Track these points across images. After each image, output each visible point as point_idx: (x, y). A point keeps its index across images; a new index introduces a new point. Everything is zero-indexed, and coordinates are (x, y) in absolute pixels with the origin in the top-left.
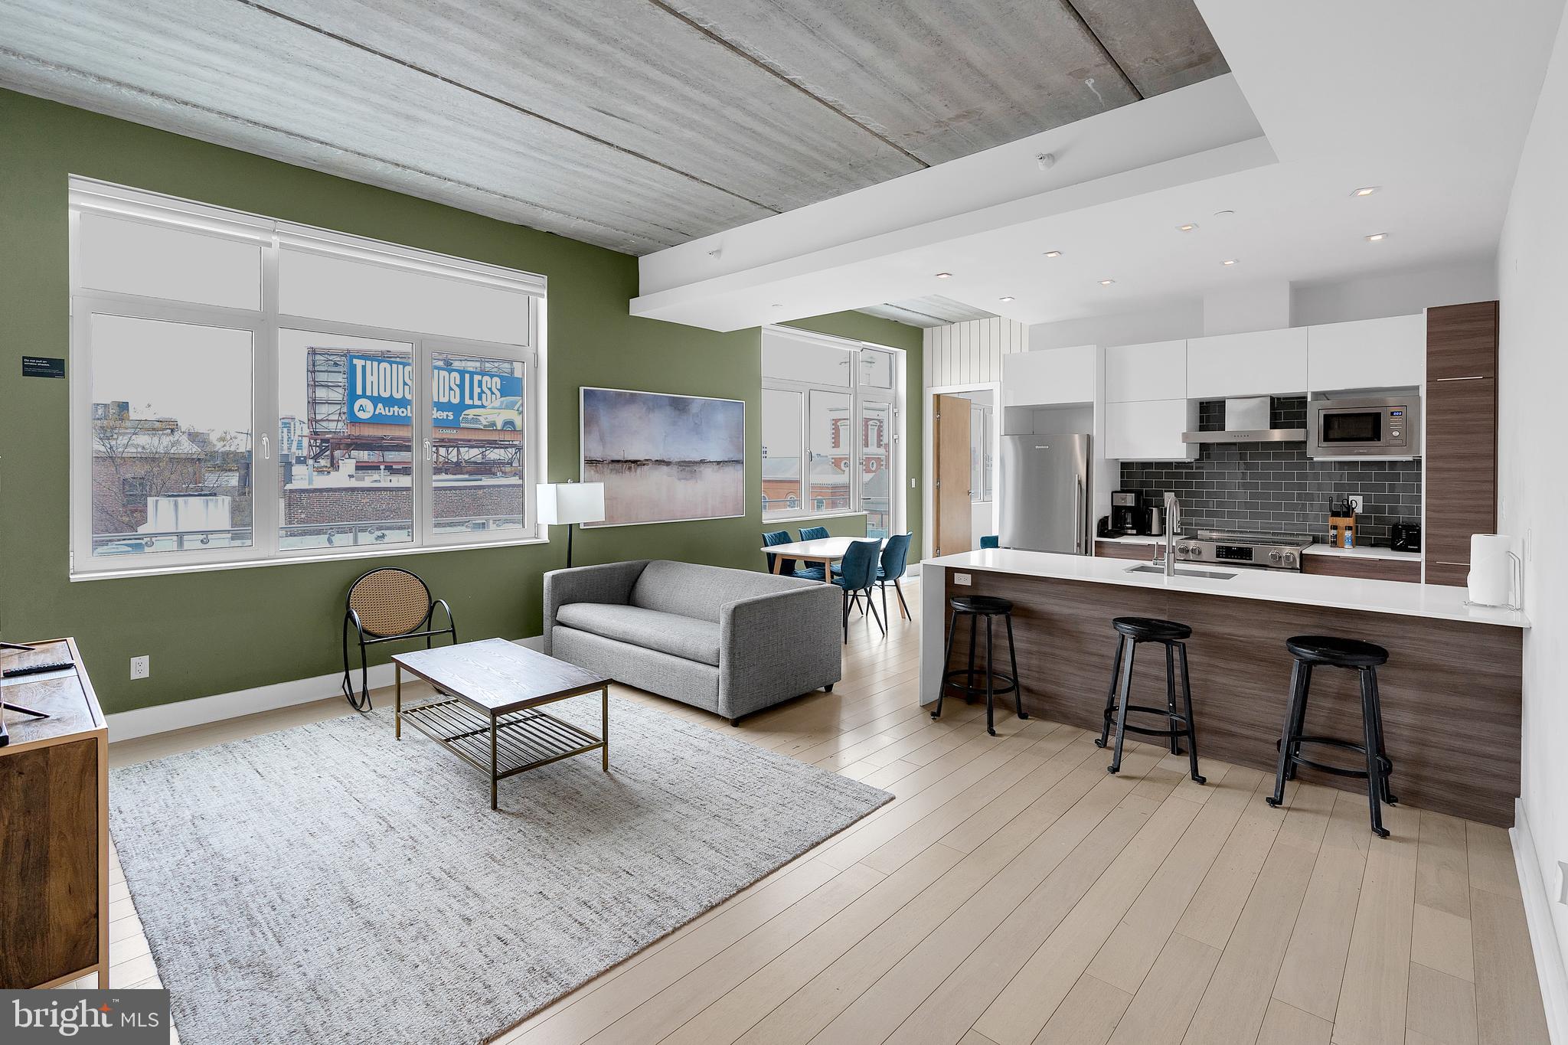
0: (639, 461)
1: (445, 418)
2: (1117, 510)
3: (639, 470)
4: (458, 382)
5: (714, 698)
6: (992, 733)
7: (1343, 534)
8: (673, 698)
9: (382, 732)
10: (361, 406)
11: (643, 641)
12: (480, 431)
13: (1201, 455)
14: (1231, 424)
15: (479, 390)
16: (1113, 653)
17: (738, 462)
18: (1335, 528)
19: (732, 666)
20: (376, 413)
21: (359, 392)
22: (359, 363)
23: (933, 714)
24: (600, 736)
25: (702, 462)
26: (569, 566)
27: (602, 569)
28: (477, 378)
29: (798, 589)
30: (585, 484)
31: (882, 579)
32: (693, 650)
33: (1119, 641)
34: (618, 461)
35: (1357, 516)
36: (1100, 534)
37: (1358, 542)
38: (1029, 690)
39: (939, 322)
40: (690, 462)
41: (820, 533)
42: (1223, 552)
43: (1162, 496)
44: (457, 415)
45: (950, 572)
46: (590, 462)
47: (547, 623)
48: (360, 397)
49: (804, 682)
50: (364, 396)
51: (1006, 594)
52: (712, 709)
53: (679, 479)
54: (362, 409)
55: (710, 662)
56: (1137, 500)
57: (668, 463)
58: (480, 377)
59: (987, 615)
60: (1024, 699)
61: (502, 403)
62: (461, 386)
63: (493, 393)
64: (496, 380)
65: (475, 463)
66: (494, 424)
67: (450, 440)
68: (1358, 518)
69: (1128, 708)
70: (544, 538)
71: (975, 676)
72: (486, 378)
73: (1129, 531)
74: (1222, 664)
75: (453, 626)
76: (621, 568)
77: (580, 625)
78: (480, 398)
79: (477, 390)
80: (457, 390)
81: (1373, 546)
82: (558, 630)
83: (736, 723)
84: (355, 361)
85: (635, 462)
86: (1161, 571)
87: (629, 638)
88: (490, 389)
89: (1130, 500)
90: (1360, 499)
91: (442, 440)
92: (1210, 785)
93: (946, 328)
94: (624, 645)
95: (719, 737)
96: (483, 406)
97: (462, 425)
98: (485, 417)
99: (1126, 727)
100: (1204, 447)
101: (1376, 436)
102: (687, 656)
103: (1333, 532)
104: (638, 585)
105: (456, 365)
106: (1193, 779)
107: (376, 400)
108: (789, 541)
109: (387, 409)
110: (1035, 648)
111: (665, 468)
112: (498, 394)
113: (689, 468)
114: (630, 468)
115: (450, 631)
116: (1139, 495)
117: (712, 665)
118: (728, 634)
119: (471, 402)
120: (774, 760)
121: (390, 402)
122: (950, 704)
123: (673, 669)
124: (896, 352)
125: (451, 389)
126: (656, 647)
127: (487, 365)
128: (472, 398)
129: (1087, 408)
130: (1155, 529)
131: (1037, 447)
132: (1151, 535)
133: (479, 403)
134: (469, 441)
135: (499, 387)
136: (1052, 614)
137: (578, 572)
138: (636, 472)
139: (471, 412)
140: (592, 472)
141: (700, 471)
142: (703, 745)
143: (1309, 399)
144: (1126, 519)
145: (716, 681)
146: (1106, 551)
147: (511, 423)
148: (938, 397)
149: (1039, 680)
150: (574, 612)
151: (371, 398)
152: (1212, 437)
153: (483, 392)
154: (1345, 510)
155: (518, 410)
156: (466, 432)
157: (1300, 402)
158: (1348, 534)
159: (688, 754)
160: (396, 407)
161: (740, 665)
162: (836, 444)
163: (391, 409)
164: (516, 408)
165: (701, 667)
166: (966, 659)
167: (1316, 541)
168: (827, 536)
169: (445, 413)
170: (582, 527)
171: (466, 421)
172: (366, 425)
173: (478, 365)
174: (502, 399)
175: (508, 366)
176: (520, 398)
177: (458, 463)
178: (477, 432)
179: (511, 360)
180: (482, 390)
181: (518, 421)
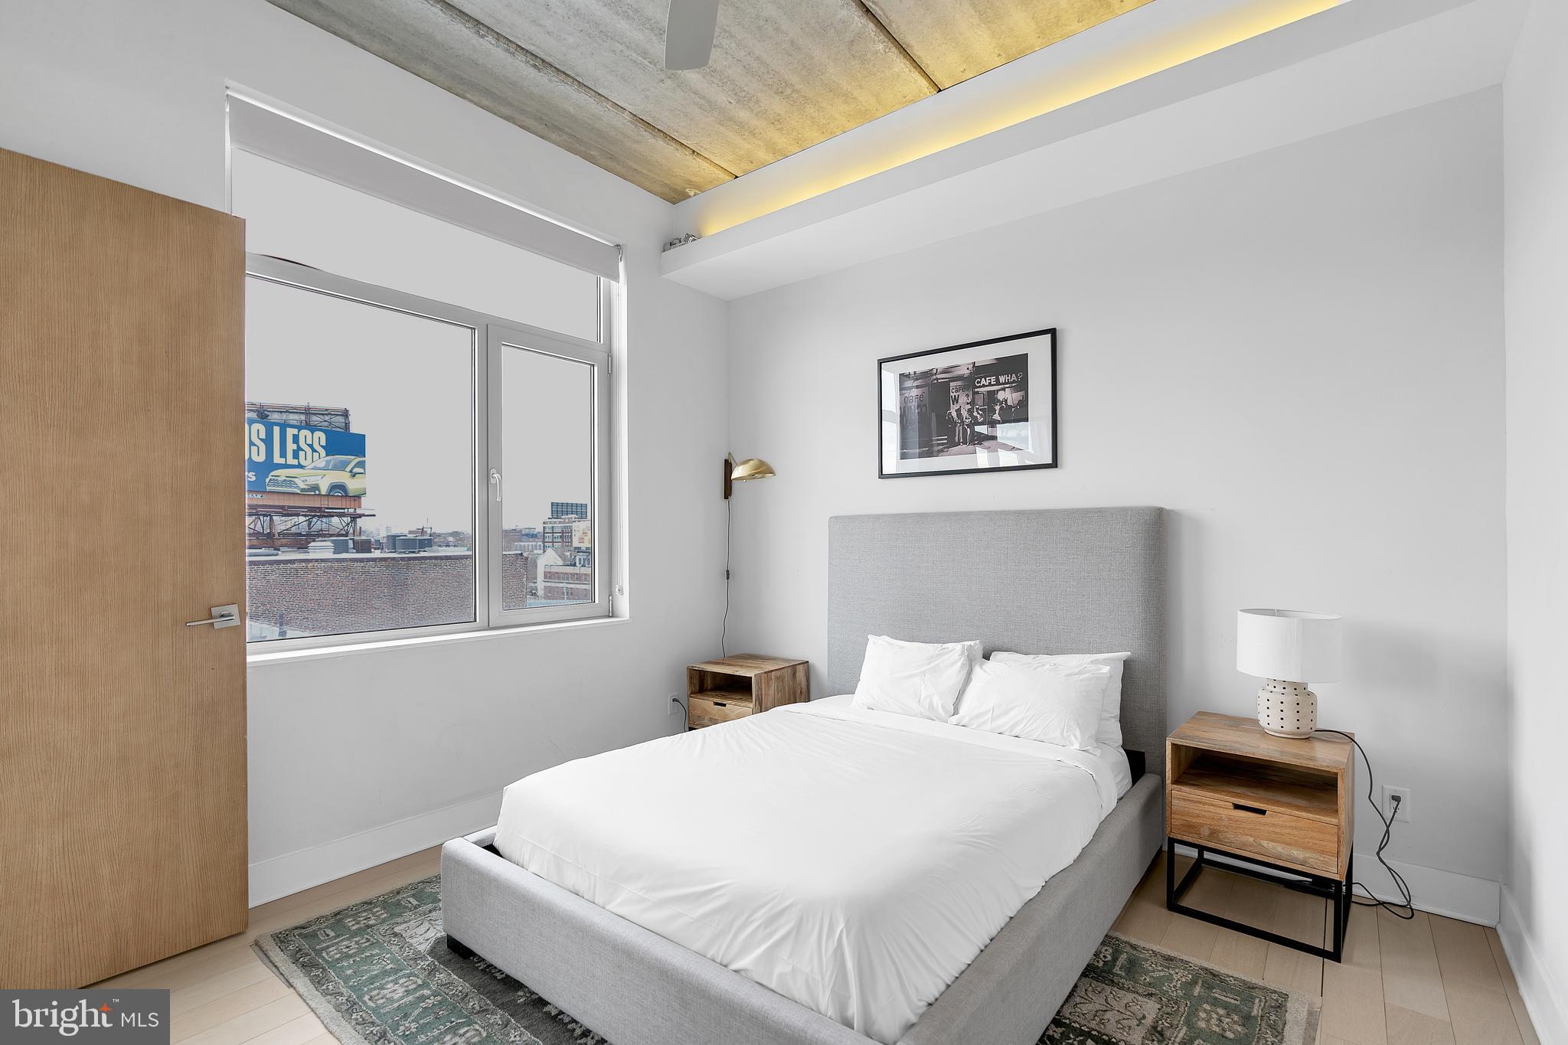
12: (296, 497)
15: (295, 447)
28: (291, 432)
44: (262, 475)
58: (295, 431)
61: (328, 462)
63: (314, 450)
64: (318, 434)
66: (316, 488)
72: (304, 433)
78: (296, 455)
79: (291, 447)
80: (262, 446)
88: (311, 446)
96: (300, 466)
97: (268, 488)
98: (303, 479)
105: (275, 417)
112: (323, 452)
119: (282, 461)
125: (252, 444)
127: (314, 418)
128: (283, 454)
133: (295, 462)
134: (285, 508)
135: (323, 443)
139: (282, 474)
147: (342, 487)
153: (299, 449)
155: (351, 472)
156: (275, 497)
164: (348, 469)
171: (275, 482)
173: (303, 417)
174: (329, 458)
175: (341, 419)
176: (353, 457)
177: (270, 535)
178: (292, 497)
179: (345, 414)
180: (298, 446)
181: (353, 485)
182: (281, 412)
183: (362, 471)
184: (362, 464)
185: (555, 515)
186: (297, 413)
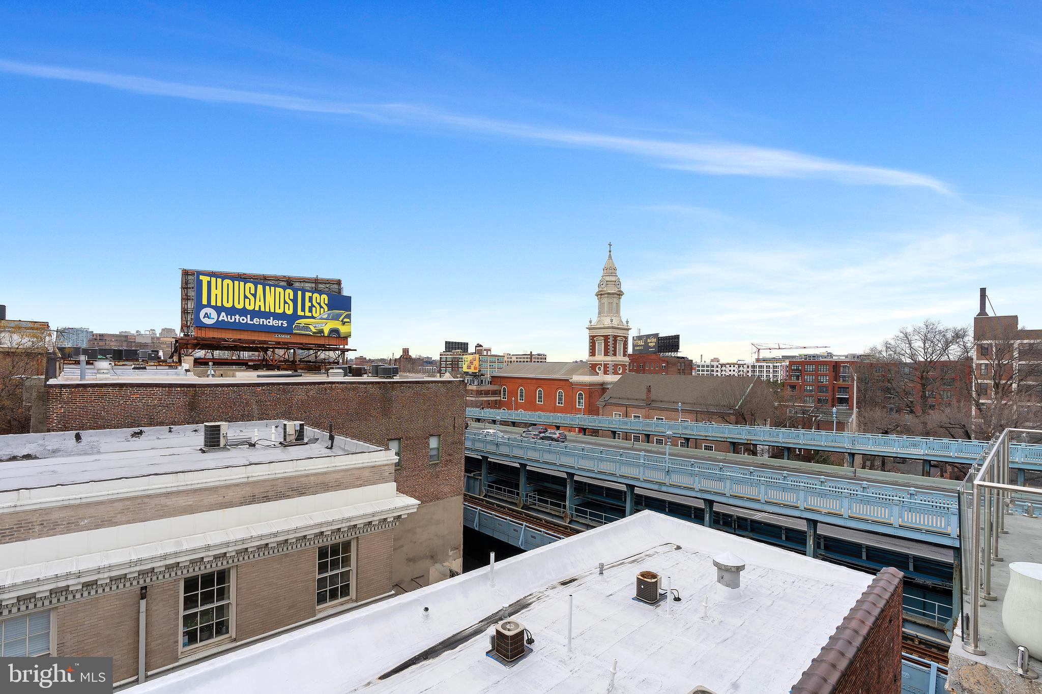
1: (280, 325)
4: (292, 297)
10: (206, 313)
12: (310, 337)
15: (310, 304)
20: (220, 319)
21: (205, 302)
22: (205, 279)
28: (308, 294)
44: (291, 323)
48: (205, 306)
50: (209, 305)
54: (207, 316)
58: (310, 294)
61: (329, 315)
62: (295, 301)
63: (321, 307)
64: (324, 296)
65: (308, 362)
66: (322, 331)
67: (286, 343)
72: (316, 295)
78: (310, 311)
79: (308, 304)
80: (291, 304)
84: (201, 277)
88: (319, 304)
91: (279, 343)
96: (313, 317)
97: (294, 332)
98: (314, 325)
105: (297, 285)
107: (219, 310)
109: (229, 317)
112: (326, 308)
119: (302, 314)
121: (232, 311)
125: (285, 302)
127: (320, 286)
128: (303, 310)
133: (310, 315)
134: (303, 344)
135: (326, 302)
139: (303, 321)
147: (336, 331)
151: (215, 308)
153: (313, 306)
155: (342, 321)
156: (298, 337)
160: (237, 315)
162: (593, 353)
163: (233, 317)
164: (340, 319)
169: (280, 322)
171: (298, 328)
172: (211, 330)
173: (313, 285)
174: (329, 312)
175: (336, 286)
176: (344, 312)
177: (294, 362)
178: (307, 338)
179: (339, 283)
180: (312, 304)
181: (343, 330)
182: (300, 282)
183: (348, 320)
184: (349, 316)
185: (447, 350)
186: (310, 282)
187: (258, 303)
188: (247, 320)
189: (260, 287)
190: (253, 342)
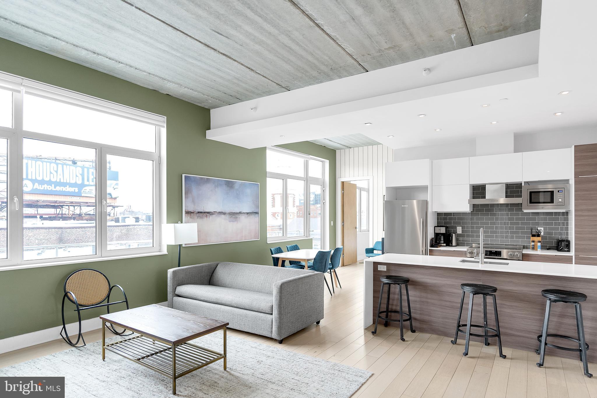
0: (211, 212)
1: (73, 191)
2: (437, 235)
3: (211, 217)
4: (81, 172)
5: (270, 330)
6: (403, 340)
7: (536, 245)
8: (246, 331)
9: (93, 357)
10: (27, 184)
11: (227, 303)
13: (473, 210)
14: (488, 196)
16: (460, 301)
17: (257, 213)
18: (533, 241)
19: (280, 313)
20: (34, 188)
21: (24, 176)
23: (373, 333)
24: (222, 353)
25: (240, 213)
26: (179, 266)
27: (197, 267)
29: (305, 275)
30: (185, 224)
31: (330, 269)
32: (257, 306)
33: (462, 295)
34: (201, 212)
35: (542, 237)
36: (432, 246)
37: (543, 248)
38: (415, 319)
39: (345, 147)
40: (234, 213)
41: (295, 248)
42: (488, 253)
43: (456, 228)
45: (376, 264)
46: (187, 213)
47: (170, 296)
48: (25, 179)
49: (310, 320)
50: (27, 178)
51: (405, 274)
52: (269, 335)
53: (230, 221)
55: (267, 312)
56: (446, 230)
57: (224, 214)
59: (399, 284)
60: (414, 324)
62: (83, 175)
65: (89, 214)
67: (76, 203)
68: (543, 238)
69: (471, 325)
70: (165, 251)
71: (389, 314)
73: (442, 245)
74: (508, 303)
75: (126, 299)
76: (206, 266)
77: (190, 296)
78: (93, 181)
79: (91, 177)
80: (80, 177)
81: (548, 249)
82: (176, 299)
83: (281, 342)
85: (208, 213)
86: (478, 262)
87: (219, 301)
89: (443, 230)
90: (542, 229)
91: (72, 203)
92: (508, 359)
93: (347, 150)
94: (216, 305)
95: (275, 349)
97: (83, 195)
99: (471, 334)
100: (474, 206)
101: (552, 201)
102: (254, 309)
103: (533, 244)
104: (214, 274)
106: (500, 356)
107: (34, 181)
108: (282, 252)
109: (40, 186)
110: (418, 299)
111: (223, 216)
113: (233, 216)
114: (207, 216)
115: (124, 302)
116: (447, 228)
117: (268, 314)
118: (278, 298)
119: (88, 183)
120: (308, 359)
121: (42, 182)
122: (380, 328)
123: (246, 316)
124: (324, 161)
126: (235, 306)
128: (88, 180)
129: (424, 188)
130: (454, 243)
131: (402, 206)
132: (452, 246)
134: (87, 203)
136: (427, 283)
137: (186, 269)
138: (209, 217)
139: (88, 189)
140: (189, 218)
141: (239, 218)
142: (269, 354)
143: (523, 185)
144: (441, 239)
145: (271, 321)
146: (434, 254)
147: (110, 194)
148: (343, 182)
149: (421, 314)
150: (185, 289)
151: (31, 180)
152: (479, 201)
154: (537, 234)
155: (113, 187)
156: (85, 198)
157: (519, 186)
158: (539, 244)
159: (264, 359)
160: (46, 185)
161: (284, 313)
163: (43, 186)
165: (262, 314)
166: (385, 306)
167: (524, 247)
168: (299, 249)
169: (73, 189)
170: (184, 246)
171: (85, 192)
172: (30, 195)
176: (114, 181)
178: (91, 199)
182: (82, 161)
183: (117, 187)
184: (117, 184)
187: (59, 177)
188: (52, 188)
189: (60, 166)
190: (56, 202)
